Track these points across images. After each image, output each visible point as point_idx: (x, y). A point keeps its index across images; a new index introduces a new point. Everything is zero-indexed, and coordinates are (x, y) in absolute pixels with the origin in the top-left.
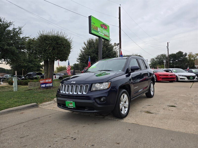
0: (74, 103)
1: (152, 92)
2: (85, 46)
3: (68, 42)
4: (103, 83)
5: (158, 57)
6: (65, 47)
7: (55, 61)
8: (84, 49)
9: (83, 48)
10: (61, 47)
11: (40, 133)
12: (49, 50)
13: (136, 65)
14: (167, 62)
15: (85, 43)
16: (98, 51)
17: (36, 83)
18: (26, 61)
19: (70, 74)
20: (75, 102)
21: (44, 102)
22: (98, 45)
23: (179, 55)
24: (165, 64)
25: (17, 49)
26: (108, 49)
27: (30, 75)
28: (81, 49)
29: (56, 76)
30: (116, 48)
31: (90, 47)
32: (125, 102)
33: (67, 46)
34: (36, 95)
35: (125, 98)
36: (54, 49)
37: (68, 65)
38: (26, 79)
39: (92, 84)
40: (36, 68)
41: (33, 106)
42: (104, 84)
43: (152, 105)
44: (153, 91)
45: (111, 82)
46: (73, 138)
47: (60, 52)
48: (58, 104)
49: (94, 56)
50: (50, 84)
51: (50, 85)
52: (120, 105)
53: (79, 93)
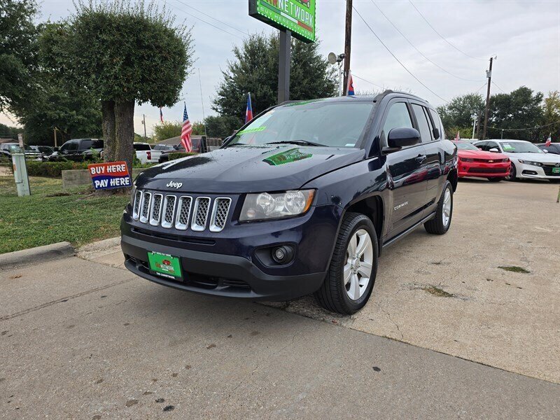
0: (177, 261)
1: (446, 215)
2: (238, 62)
3: (177, 40)
4: (283, 192)
5: (456, 102)
6: (166, 59)
7: (136, 104)
8: (233, 71)
9: (232, 68)
10: (154, 56)
11: (46, 372)
12: (113, 65)
13: (406, 125)
14: (481, 120)
15: (237, 52)
16: (277, 79)
17: (85, 174)
18: (64, 105)
19: (190, 149)
20: (182, 260)
21: (98, 237)
22: (277, 58)
23: (520, 98)
24: (474, 124)
25: (26, 63)
26: (307, 73)
27: (74, 146)
28: (227, 69)
29: (152, 153)
30: (334, 70)
31: (253, 64)
32: (362, 259)
33: (174, 53)
34: (76, 212)
35: (361, 244)
36: (128, 63)
37: (185, 119)
38: (60, 159)
39: (243, 196)
40: (94, 126)
41: (58, 253)
42: (289, 195)
43: (449, 264)
44: (449, 214)
45: (316, 189)
46: (163, 400)
47: (150, 75)
48: (127, 257)
49: (265, 94)
50: (121, 179)
51: (122, 183)
52: (346, 269)
53: (195, 227)
